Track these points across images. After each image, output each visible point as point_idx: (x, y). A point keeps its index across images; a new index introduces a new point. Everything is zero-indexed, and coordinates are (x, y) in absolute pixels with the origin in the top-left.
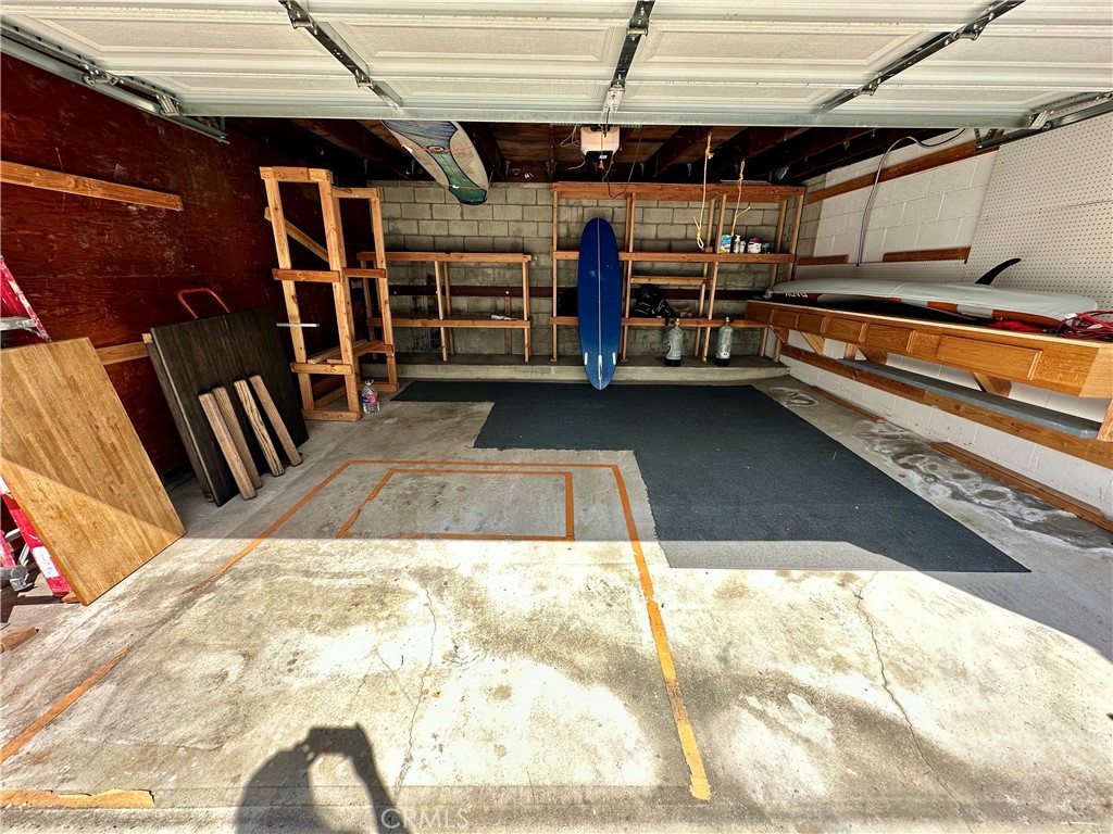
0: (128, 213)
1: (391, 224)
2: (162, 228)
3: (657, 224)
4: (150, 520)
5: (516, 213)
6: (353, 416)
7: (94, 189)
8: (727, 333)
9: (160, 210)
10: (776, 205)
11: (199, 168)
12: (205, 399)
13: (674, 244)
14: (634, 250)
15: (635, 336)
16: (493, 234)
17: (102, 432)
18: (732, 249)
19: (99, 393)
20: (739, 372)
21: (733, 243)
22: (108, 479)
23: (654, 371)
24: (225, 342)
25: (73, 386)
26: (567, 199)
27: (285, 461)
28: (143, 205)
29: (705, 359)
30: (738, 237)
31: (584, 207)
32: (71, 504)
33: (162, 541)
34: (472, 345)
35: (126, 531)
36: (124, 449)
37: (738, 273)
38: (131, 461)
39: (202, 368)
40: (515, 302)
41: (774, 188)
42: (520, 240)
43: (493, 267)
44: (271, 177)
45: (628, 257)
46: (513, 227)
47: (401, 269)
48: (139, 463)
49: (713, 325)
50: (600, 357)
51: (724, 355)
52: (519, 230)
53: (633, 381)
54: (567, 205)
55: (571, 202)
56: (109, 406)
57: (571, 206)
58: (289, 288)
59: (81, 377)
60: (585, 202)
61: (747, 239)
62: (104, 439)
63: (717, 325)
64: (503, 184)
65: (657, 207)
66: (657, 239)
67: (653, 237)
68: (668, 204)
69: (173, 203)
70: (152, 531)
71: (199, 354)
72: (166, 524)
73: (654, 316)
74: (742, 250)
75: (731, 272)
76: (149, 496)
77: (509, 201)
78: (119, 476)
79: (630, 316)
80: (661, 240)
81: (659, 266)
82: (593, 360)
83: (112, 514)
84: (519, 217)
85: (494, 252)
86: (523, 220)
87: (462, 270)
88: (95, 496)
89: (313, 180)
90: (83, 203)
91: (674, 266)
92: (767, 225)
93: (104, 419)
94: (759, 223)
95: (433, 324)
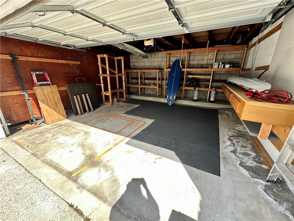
0: (70, 65)
1: (134, 64)
2: (76, 67)
3: (198, 60)
4: (61, 115)
5: (160, 59)
6: (110, 104)
7: (64, 62)
8: (213, 92)
9: (76, 64)
10: (241, 52)
11: (85, 56)
12: (75, 97)
13: (203, 66)
14: (187, 68)
15: (190, 92)
16: (154, 65)
17: (55, 100)
18: (218, 67)
19: (56, 94)
20: (216, 105)
21: (219, 65)
22: (55, 107)
23: (189, 102)
24: (81, 87)
25: (52, 92)
26: (173, 55)
27: (90, 110)
28: (73, 64)
29: (207, 100)
30: (221, 63)
31: (177, 57)
32: (48, 109)
33: (62, 119)
34: (149, 92)
35: (56, 115)
36: (59, 103)
37: (225, 74)
38: (59, 105)
39: (75, 91)
40: (155, 82)
41: (234, 46)
42: (161, 66)
43: (154, 73)
44: (99, 57)
45: (185, 70)
46: (159, 63)
47: (135, 74)
48: (61, 106)
49: (210, 90)
50: (171, 97)
51: (212, 99)
52: (161, 64)
53: (183, 104)
54: (173, 57)
55: (174, 56)
56: (57, 96)
57: (174, 57)
58: (101, 78)
59: (54, 91)
60: (177, 55)
61: (224, 64)
62: (56, 101)
63: (211, 90)
64: (157, 52)
65: (198, 55)
66: (198, 64)
67: (197, 64)
68: (202, 54)
69: (79, 63)
70: (61, 116)
71: (75, 89)
72: (64, 116)
73: (192, 87)
74: (222, 67)
75: (222, 74)
76: (61, 111)
77: (159, 57)
78: (57, 107)
79: (185, 86)
80: (199, 65)
81: (198, 72)
82: (169, 97)
83: (55, 112)
84: (161, 60)
85: (155, 69)
86: (162, 61)
87: (147, 74)
88: (52, 109)
89: (104, 56)
90: (63, 64)
91: (203, 72)
92: (237, 59)
93: (56, 98)
94: (234, 58)
95: (137, 86)
